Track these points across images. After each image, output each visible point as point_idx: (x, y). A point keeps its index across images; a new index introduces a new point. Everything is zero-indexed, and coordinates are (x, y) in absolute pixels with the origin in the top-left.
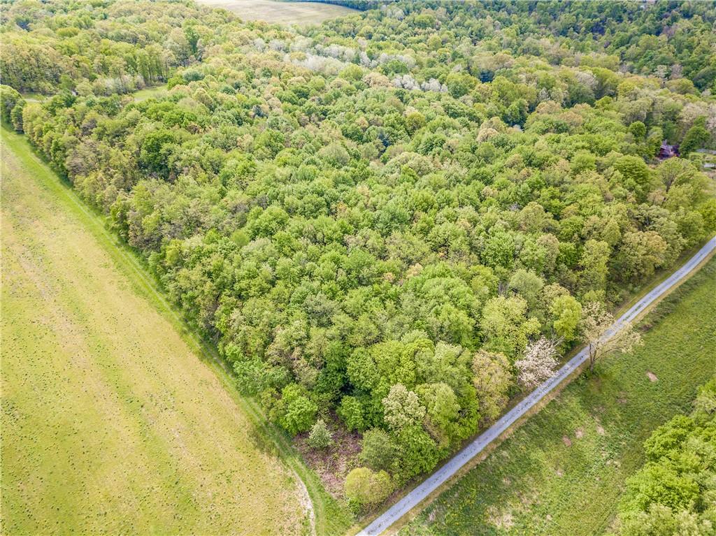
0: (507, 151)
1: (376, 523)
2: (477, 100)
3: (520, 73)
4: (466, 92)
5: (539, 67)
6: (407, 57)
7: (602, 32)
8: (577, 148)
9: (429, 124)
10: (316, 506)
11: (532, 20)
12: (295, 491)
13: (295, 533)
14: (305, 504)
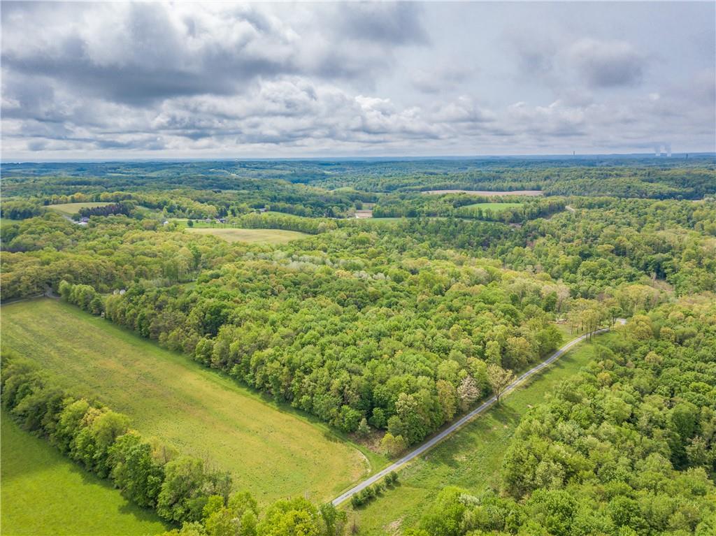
0: (436, 306)
1: (399, 461)
2: (411, 284)
3: (436, 269)
4: (403, 280)
5: (449, 266)
6: (358, 261)
7: (488, 246)
8: (476, 302)
9: (385, 296)
10: (368, 458)
11: (438, 239)
12: (356, 454)
13: (361, 466)
14: (362, 457)
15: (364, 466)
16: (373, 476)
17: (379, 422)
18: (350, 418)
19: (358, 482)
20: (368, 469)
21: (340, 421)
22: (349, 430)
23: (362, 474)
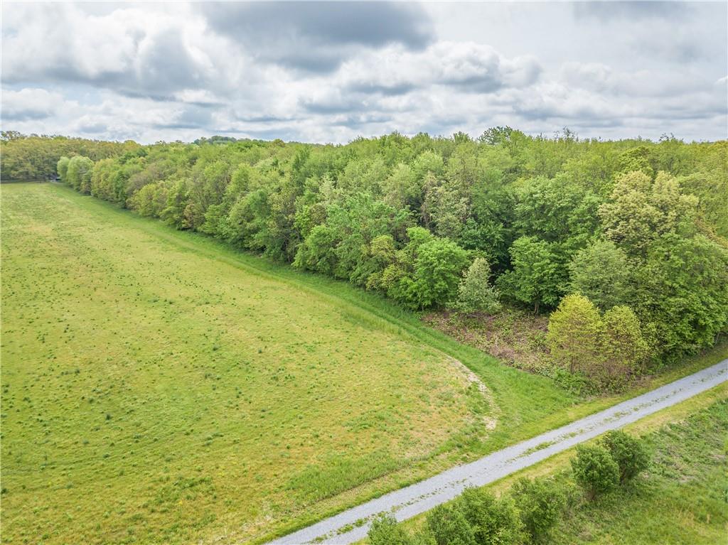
12: (439, 364)
13: (454, 402)
14: (464, 376)
15: (466, 405)
16: (510, 444)
17: (531, 283)
18: (430, 258)
19: (433, 462)
20: (486, 419)
21: (400, 272)
22: (428, 298)
23: (455, 431)
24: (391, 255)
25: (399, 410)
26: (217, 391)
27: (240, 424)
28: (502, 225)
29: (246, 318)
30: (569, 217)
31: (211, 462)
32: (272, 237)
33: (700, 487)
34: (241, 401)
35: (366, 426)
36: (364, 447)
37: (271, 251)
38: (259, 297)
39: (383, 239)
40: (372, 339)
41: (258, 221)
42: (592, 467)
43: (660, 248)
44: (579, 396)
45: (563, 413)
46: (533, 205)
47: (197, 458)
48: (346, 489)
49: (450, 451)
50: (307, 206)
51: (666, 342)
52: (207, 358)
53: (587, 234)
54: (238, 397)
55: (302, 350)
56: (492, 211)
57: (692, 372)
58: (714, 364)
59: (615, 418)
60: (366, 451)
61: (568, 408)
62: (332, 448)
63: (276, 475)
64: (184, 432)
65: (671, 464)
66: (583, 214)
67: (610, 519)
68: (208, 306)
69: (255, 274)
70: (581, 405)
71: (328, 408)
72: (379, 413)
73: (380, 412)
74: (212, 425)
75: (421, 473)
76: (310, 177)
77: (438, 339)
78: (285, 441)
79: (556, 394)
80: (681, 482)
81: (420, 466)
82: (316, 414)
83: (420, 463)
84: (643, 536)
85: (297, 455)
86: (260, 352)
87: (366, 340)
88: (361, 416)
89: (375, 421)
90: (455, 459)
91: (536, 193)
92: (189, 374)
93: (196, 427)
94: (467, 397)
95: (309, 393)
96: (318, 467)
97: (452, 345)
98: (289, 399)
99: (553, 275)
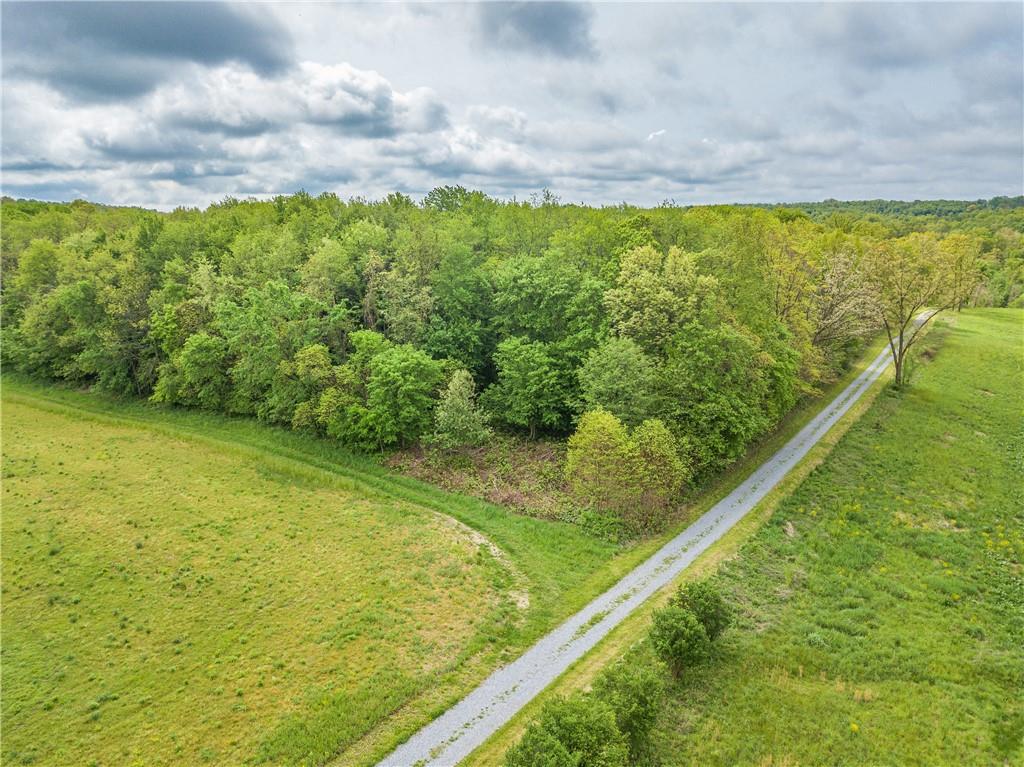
12: (428, 526)
13: (464, 578)
14: (466, 538)
15: (483, 578)
16: (556, 625)
17: (527, 398)
18: (392, 374)
19: (464, 670)
20: (514, 595)
21: (346, 398)
22: (391, 433)
23: (479, 619)
24: (327, 373)
25: (391, 602)
26: (80, 623)
27: (141, 671)
28: (479, 323)
29: (94, 494)
30: (566, 309)
31: (110, 747)
32: (110, 358)
33: (779, 633)
34: (130, 633)
35: (354, 636)
36: (359, 668)
37: (108, 379)
38: (104, 456)
39: (314, 351)
40: (318, 503)
41: (81, 332)
42: (679, 635)
43: (684, 344)
44: (617, 543)
45: (607, 569)
46: (518, 295)
47: (82, 746)
48: (355, 739)
49: (482, 650)
50: (170, 306)
51: (700, 460)
52: (43, 569)
53: (590, 330)
54: (123, 627)
55: (208, 533)
56: (462, 303)
57: (727, 493)
58: (744, 480)
59: (665, 566)
60: (364, 673)
61: (609, 562)
62: (310, 680)
63: (234, 744)
64: (42, 705)
65: (743, 611)
66: (584, 303)
67: (704, 698)
68: (13, 480)
69: (84, 420)
70: (623, 555)
71: (282, 618)
72: (365, 613)
73: (365, 611)
74: (91, 683)
75: (454, 691)
76: (169, 260)
77: (414, 489)
78: (232, 685)
79: (590, 545)
80: (759, 631)
81: (449, 680)
82: (268, 631)
83: (448, 676)
84: (745, 710)
85: (258, 703)
86: (139, 547)
87: (308, 506)
88: (339, 622)
89: (362, 625)
90: (492, 660)
91: (521, 278)
92: (17, 603)
93: (60, 693)
94: (480, 568)
95: (244, 600)
96: (299, 715)
97: (437, 496)
98: (213, 615)
99: (553, 386)
